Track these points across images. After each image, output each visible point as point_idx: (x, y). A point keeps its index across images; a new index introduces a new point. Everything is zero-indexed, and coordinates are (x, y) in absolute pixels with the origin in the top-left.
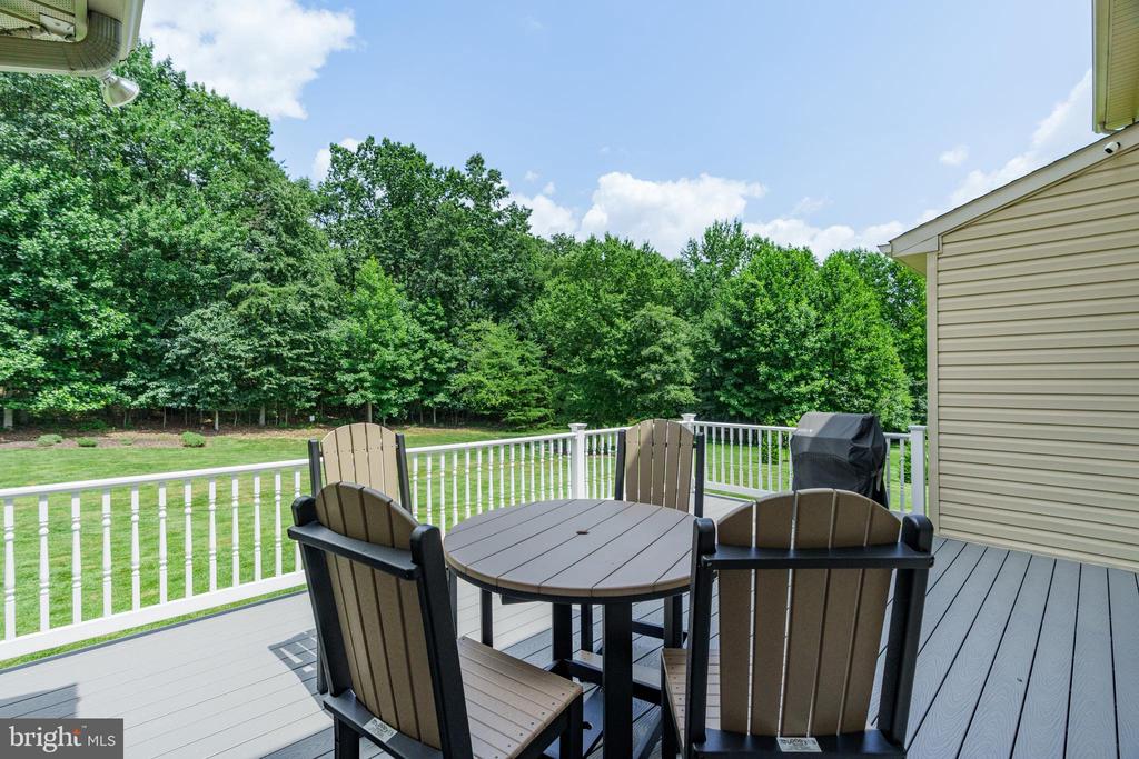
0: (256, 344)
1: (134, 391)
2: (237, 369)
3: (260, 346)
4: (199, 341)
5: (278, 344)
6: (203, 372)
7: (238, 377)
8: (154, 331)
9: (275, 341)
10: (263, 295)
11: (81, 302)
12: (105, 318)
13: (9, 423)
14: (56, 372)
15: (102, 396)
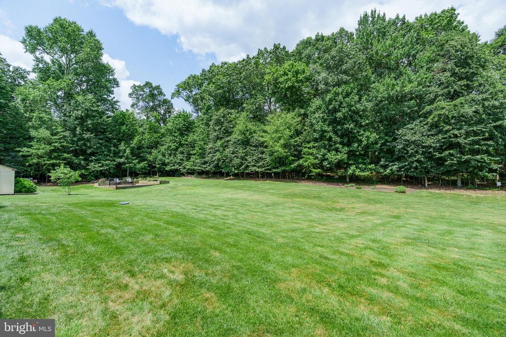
0: (440, 138)
1: (385, 167)
2: (430, 153)
3: (443, 138)
4: (406, 140)
5: (456, 136)
6: (410, 156)
7: (430, 158)
8: (390, 139)
9: (453, 134)
10: (443, 108)
11: (358, 132)
12: (366, 137)
13: (348, 180)
14: (355, 160)
15: (370, 169)
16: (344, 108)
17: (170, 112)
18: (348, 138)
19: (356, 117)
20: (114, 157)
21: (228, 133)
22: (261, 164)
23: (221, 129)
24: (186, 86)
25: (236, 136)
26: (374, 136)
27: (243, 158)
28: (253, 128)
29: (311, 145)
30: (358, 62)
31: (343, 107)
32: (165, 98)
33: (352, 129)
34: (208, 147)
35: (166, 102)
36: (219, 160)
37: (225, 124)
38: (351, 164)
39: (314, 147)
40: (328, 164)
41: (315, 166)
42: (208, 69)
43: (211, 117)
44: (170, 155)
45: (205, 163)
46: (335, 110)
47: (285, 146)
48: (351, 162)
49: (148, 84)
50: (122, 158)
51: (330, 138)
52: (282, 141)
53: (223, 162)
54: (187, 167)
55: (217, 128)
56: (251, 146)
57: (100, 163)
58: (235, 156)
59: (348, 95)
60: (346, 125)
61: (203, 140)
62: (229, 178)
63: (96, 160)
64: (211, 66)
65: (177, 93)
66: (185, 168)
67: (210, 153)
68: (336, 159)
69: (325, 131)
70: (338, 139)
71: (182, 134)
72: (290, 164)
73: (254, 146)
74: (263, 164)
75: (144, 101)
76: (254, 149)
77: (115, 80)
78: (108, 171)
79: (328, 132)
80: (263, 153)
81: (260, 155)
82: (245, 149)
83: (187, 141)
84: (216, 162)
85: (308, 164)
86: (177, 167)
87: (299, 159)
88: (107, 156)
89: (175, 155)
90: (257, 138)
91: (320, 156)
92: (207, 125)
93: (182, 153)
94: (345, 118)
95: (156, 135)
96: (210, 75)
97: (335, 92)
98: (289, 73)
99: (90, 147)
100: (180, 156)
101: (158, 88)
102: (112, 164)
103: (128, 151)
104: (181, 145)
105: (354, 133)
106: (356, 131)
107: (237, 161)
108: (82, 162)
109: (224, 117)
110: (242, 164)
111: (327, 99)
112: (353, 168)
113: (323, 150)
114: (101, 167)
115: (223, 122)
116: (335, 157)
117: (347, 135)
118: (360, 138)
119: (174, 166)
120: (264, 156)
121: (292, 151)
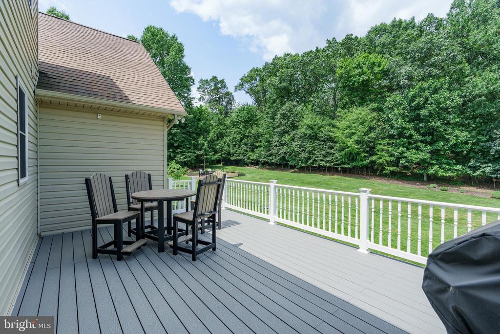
1: (474, 168)
8: (484, 139)
11: (445, 130)
12: (456, 136)
13: (425, 179)
14: (438, 160)
15: (456, 170)
16: (431, 105)
17: (231, 104)
18: (432, 136)
19: (444, 115)
20: (195, 149)
21: (294, 127)
22: (328, 159)
23: (287, 123)
24: (248, 79)
25: (302, 130)
26: (464, 135)
27: (310, 152)
28: (321, 123)
29: (385, 142)
30: (452, 54)
31: (429, 104)
32: (227, 90)
33: (438, 127)
34: (274, 140)
35: (228, 94)
36: (285, 153)
37: (292, 118)
38: (434, 165)
39: (389, 144)
40: (407, 162)
41: (389, 163)
42: (271, 61)
43: (276, 111)
44: (235, 146)
45: (271, 155)
46: (419, 107)
47: (357, 142)
48: (434, 162)
49: (214, 78)
50: (201, 151)
51: (411, 136)
52: (355, 138)
53: (290, 155)
54: (252, 158)
55: (284, 122)
56: (318, 140)
57: (185, 155)
58: (303, 150)
59: (436, 91)
60: (431, 122)
61: (269, 133)
62: (293, 170)
63: (181, 152)
64: (274, 59)
65: (240, 86)
66: (249, 159)
67: (276, 146)
68: (417, 158)
69: (406, 129)
70: (420, 137)
71: (246, 127)
72: (362, 160)
73: (322, 141)
74: (332, 159)
75: (209, 93)
76: (322, 143)
77: (191, 78)
78: (190, 162)
79: (408, 129)
80: (331, 148)
81: (329, 150)
82: (313, 144)
83: (251, 133)
84: (282, 155)
85: (383, 162)
86: (241, 157)
87: (371, 155)
88: (189, 148)
89: (239, 146)
90: (325, 132)
91: (396, 154)
92: (273, 118)
93: (246, 144)
94: (431, 115)
95: (221, 127)
96: (273, 68)
97: (420, 88)
98: (364, 66)
99: (176, 141)
100: (244, 147)
101: (222, 82)
102: (193, 156)
103: (206, 145)
104: (245, 136)
105: (440, 131)
106: (442, 130)
107: (304, 155)
108: (172, 154)
109: (289, 111)
110: (309, 158)
111: (410, 95)
112: (436, 167)
113: (401, 148)
114: (185, 158)
115: (290, 117)
116: (416, 156)
117: (431, 134)
118: (447, 137)
119: (239, 156)
120: (332, 151)
121: (364, 147)
